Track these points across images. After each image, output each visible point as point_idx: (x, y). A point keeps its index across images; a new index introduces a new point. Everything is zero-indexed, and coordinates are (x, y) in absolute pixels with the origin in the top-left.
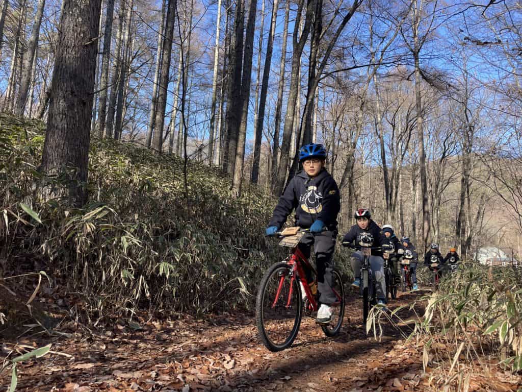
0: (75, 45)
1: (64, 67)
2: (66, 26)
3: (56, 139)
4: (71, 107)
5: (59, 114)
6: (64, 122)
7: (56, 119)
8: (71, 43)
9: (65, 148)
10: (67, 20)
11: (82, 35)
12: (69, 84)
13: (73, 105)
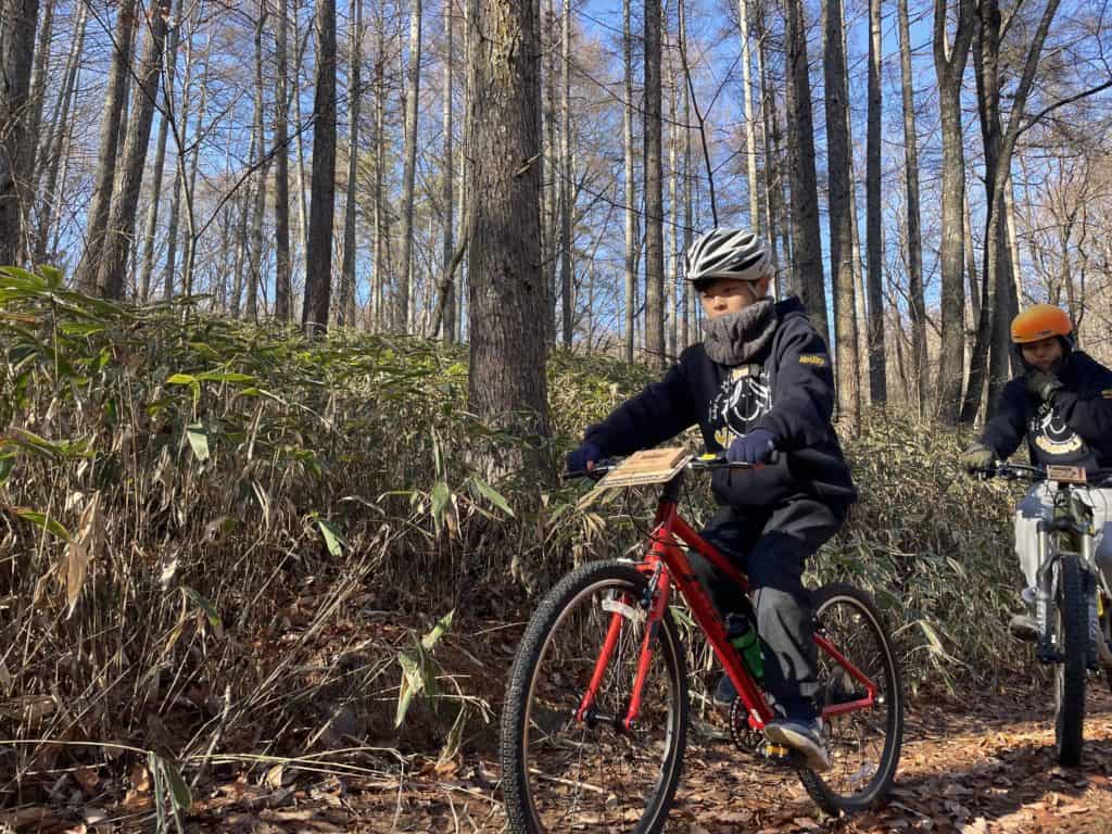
0: (500, 180)
1: (486, 225)
2: (480, 149)
3: (490, 364)
4: (506, 298)
5: (489, 315)
6: (499, 329)
7: (484, 326)
8: (494, 176)
9: (507, 378)
10: (481, 139)
11: (510, 157)
12: (498, 256)
13: (510, 293)
